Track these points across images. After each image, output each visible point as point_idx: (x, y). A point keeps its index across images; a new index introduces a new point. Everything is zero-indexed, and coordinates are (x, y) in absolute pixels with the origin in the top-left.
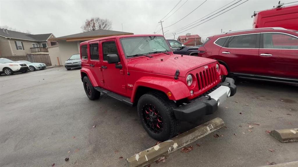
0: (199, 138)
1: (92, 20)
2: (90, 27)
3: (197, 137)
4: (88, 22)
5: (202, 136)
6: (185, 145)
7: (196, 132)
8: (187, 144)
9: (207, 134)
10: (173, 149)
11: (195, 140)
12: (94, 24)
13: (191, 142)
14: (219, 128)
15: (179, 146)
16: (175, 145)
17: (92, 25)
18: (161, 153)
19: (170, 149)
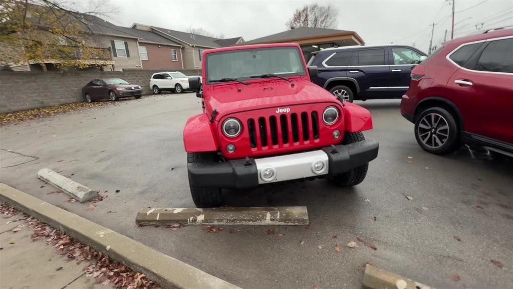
0: (244, 223)
1: (305, 10)
2: (300, 22)
3: (241, 221)
4: (298, 14)
5: (251, 223)
6: (216, 223)
7: (243, 212)
8: (219, 224)
9: (263, 223)
10: (195, 220)
11: (236, 224)
12: (307, 16)
13: (228, 224)
14: (293, 224)
15: (205, 220)
16: (201, 218)
17: (303, 19)
18: (178, 218)
19: (191, 219)
